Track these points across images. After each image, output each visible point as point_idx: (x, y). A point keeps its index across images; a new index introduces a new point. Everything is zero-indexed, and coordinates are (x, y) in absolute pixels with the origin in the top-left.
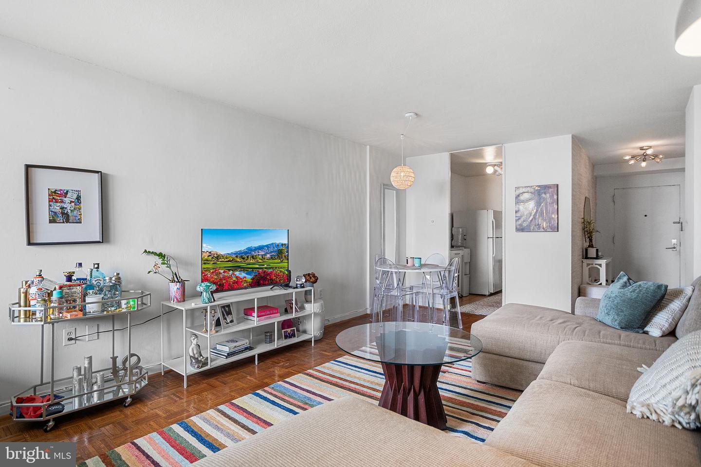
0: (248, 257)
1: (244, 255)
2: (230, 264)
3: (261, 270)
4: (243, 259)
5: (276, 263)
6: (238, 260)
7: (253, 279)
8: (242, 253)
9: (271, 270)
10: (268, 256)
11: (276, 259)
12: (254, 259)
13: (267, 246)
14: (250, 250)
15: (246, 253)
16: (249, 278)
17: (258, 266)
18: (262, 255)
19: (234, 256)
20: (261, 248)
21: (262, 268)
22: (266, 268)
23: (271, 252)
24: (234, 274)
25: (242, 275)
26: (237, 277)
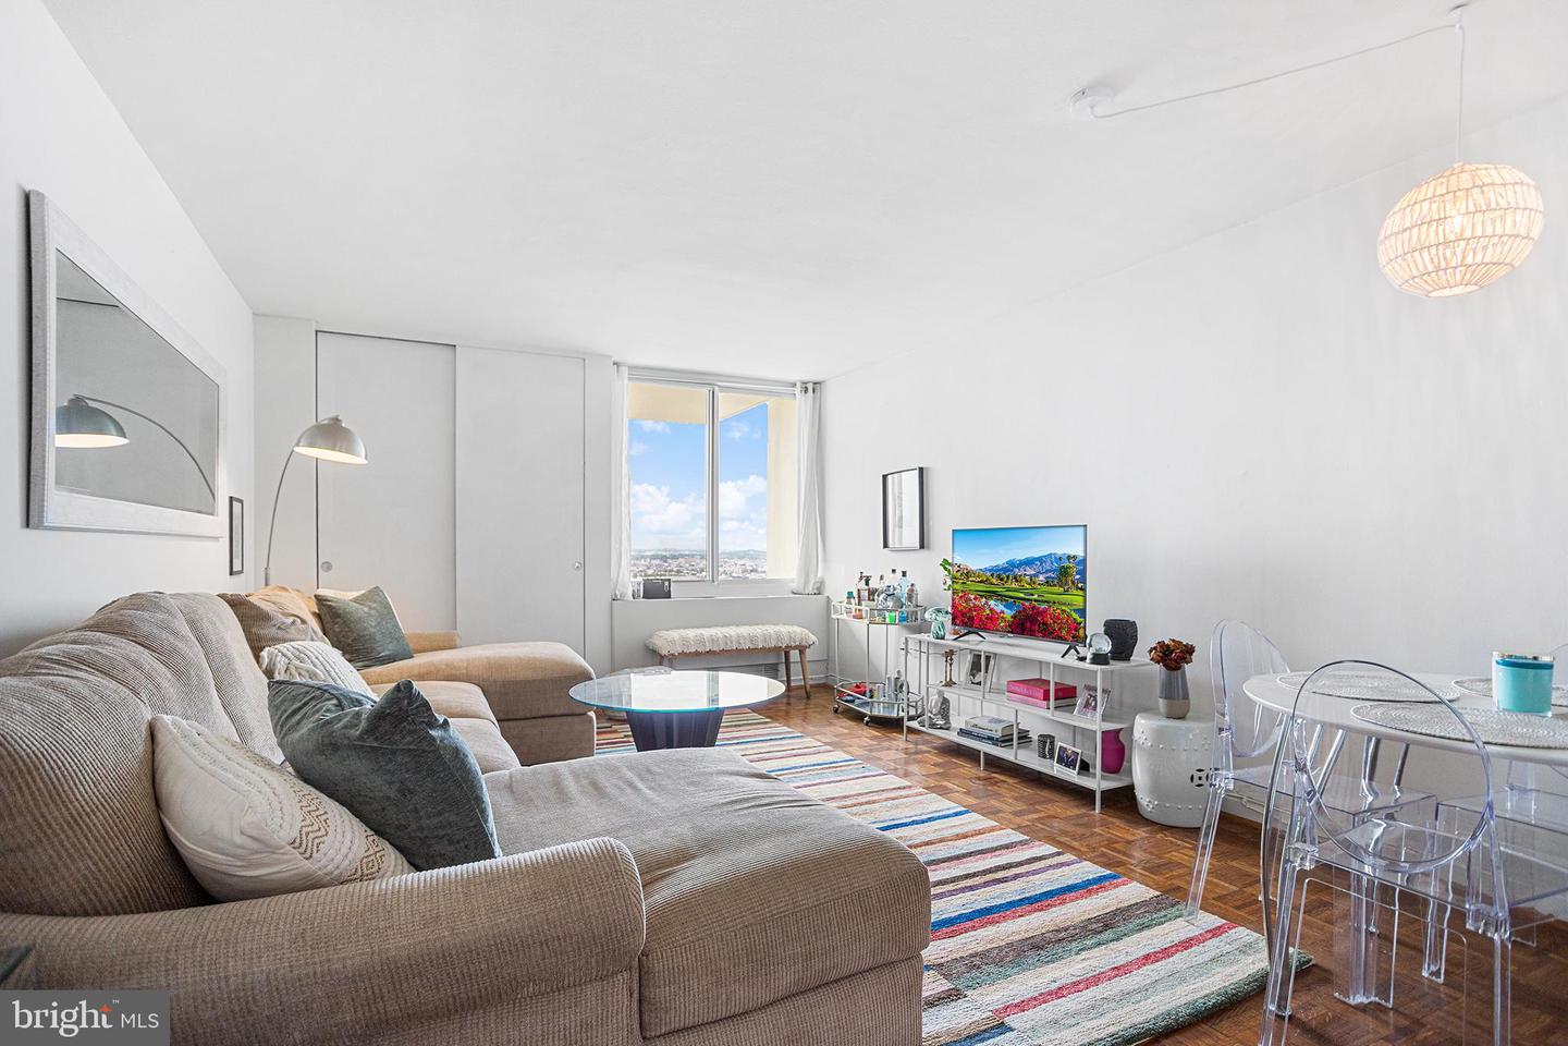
0: (1008, 577)
1: (1005, 573)
2: (982, 587)
3: (1027, 604)
4: (1002, 580)
5: (1054, 593)
6: (994, 581)
7: (1014, 617)
8: (1000, 570)
9: (1043, 606)
10: (1041, 578)
11: (1055, 585)
12: (1017, 581)
13: (1040, 559)
14: (1012, 565)
15: (1005, 570)
16: (1008, 614)
17: (1022, 595)
18: (1031, 576)
19: (989, 574)
20: (1029, 562)
21: (1029, 600)
22: (1036, 601)
23: (1047, 571)
24: (986, 603)
25: (999, 607)
26: (991, 610)
